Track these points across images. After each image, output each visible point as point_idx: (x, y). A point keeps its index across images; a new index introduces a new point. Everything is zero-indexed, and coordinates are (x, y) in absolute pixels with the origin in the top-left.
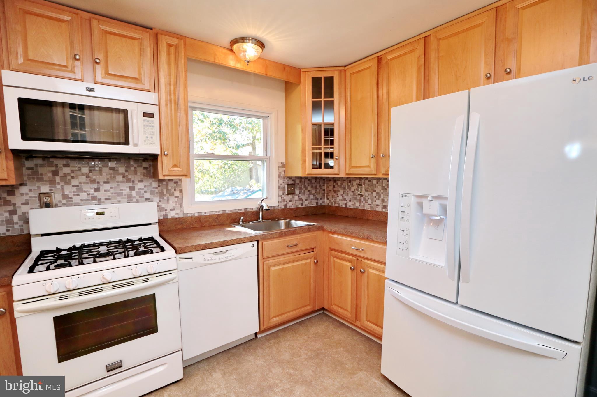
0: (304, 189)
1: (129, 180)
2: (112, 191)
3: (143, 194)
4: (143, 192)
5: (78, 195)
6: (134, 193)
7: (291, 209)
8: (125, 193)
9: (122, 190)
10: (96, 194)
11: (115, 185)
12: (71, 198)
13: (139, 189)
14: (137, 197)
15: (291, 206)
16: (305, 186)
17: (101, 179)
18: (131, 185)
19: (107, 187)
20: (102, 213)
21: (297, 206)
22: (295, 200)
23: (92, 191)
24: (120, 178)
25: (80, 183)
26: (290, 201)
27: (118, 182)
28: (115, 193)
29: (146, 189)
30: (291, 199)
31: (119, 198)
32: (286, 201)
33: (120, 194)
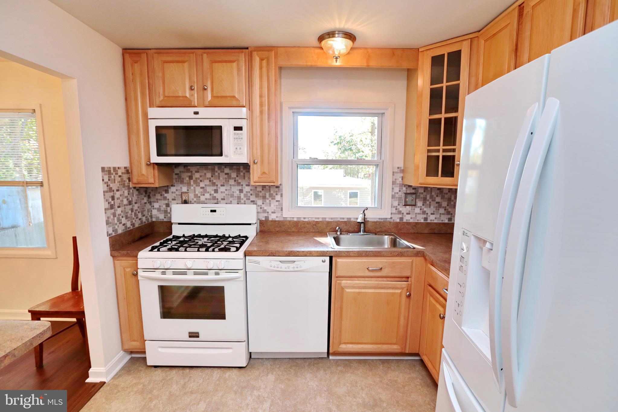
0: (430, 200)
1: (239, 184)
2: (227, 192)
3: (249, 197)
4: (249, 194)
5: (204, 195)
6: (242, 195)
7: (408, 223)
8: (235, 195)
9: (233, 192)
10: (215, 195)
11: (228, 188)
12: (199, 197)
13: (247, 192)
14: (245, 199)
15: (409, 220)
16: (431, 197)
17: (219, 183)
18: (241, 188)
19: (222, 189)
20: (215, 211)
21: (418, 220)
22: (416, 214)
23: (213, 192)
24: (232, 182)
25: (206, 185)
26: (408, 214)
27: (231, 185)
28: (229, 195)
29: (251, 192)
30: (410, 211)
31: (231, 199)
32: (403, 214)
33: (232, 196)
